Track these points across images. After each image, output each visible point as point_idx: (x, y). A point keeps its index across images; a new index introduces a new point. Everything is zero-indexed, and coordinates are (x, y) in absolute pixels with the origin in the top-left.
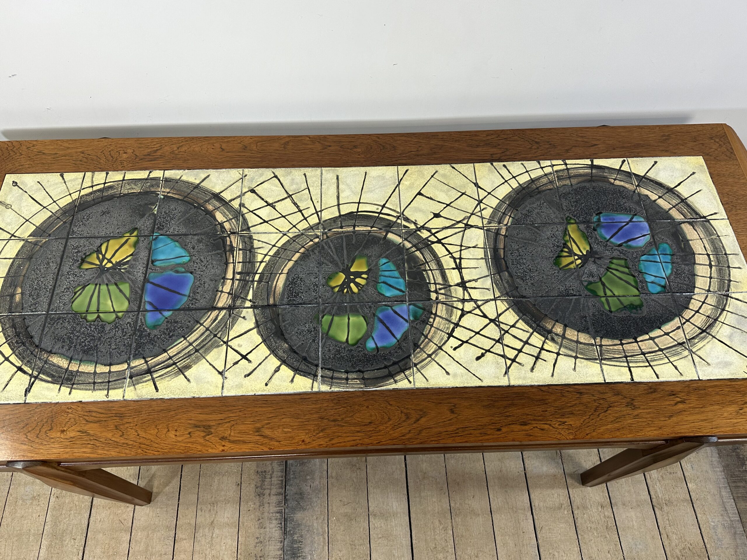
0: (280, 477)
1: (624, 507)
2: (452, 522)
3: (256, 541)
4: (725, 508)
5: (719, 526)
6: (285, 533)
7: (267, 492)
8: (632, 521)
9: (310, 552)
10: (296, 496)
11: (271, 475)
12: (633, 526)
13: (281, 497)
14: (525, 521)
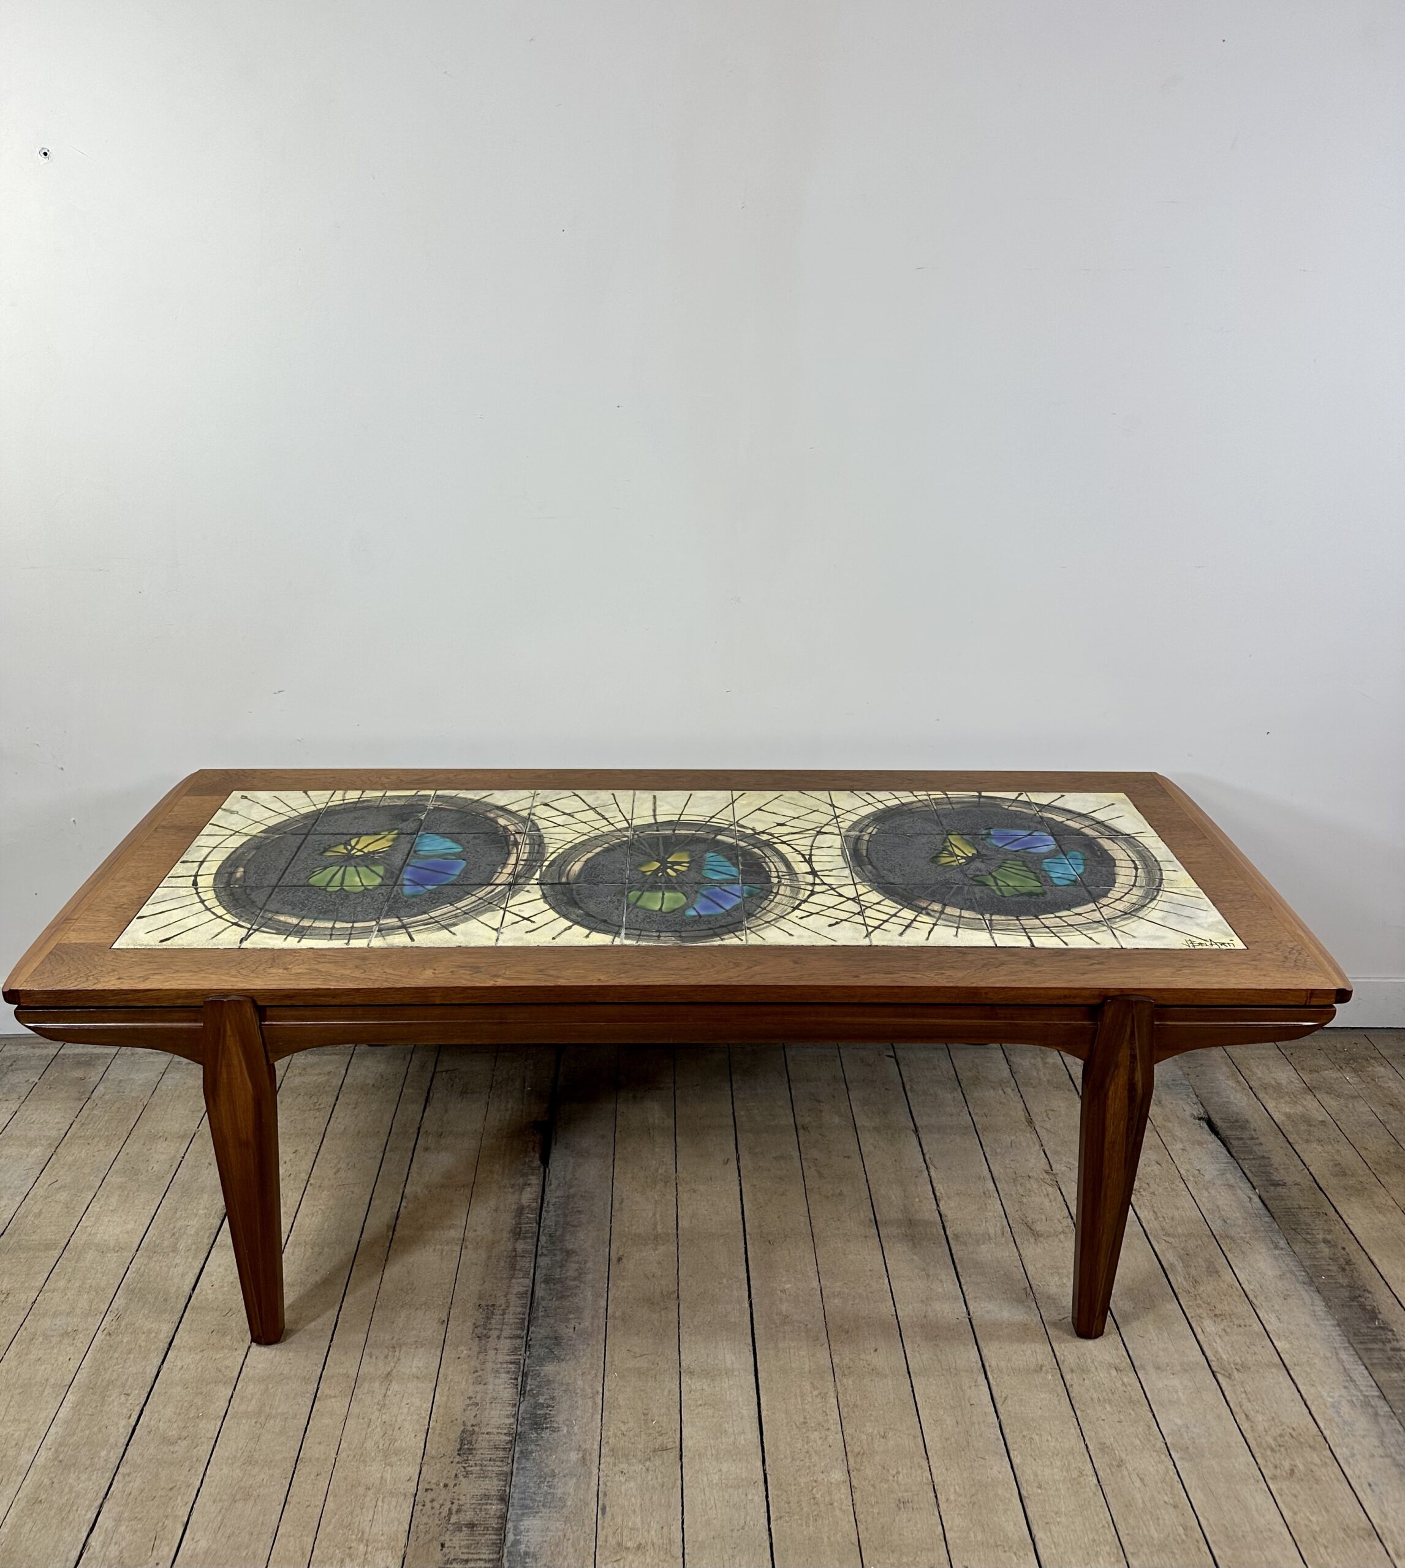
0: (519, 1314)
1: (1159, 1371)
2: (835, 1386)
3: (468, 1401)
4: (1351, 1377)
5: (1343, 1403)
6: (522, 1393)
7: (494, 1334)
8: (1177, 1392)
9: (567, 1423)
10: (548, 1341)
11: (503, 1310)
12: (1179, 1399)
13: (519, 1341)
14: (973, 1388)
